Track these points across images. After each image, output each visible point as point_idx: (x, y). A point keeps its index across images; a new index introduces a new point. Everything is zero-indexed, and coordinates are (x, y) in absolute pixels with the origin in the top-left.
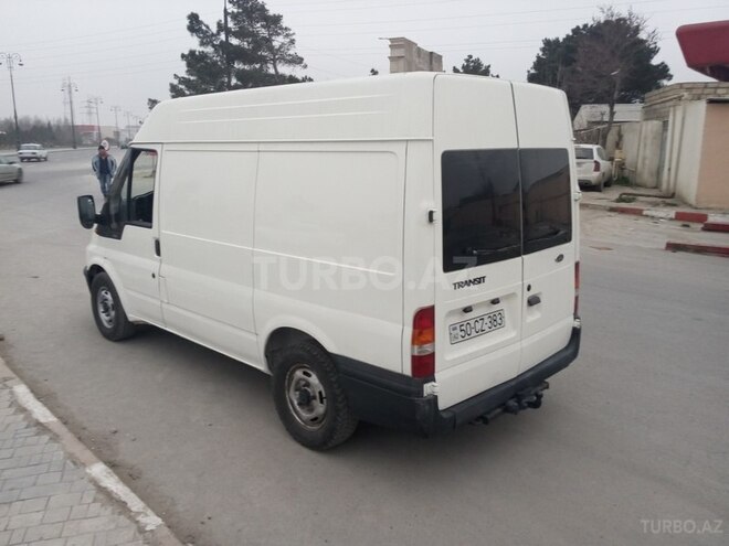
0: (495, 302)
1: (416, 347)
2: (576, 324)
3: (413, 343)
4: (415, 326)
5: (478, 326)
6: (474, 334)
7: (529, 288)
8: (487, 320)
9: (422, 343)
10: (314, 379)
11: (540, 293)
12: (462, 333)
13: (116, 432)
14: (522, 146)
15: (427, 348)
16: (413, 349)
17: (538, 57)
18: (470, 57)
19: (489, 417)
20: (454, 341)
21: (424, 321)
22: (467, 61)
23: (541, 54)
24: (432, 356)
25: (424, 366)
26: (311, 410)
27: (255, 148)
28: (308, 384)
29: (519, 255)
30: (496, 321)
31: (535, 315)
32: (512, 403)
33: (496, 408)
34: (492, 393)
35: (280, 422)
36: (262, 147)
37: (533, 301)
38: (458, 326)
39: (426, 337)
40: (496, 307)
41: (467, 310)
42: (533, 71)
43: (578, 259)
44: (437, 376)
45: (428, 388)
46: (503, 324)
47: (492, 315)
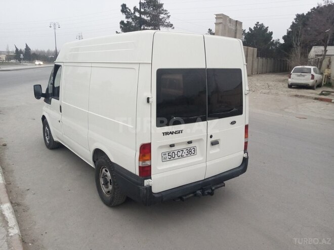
0: (190, 142)
1: (141, 162)
2: (245, 155)
3: (139, 160)
4: (140, 152)
5: (180, 154)
6: (176, 157)
7: (211, 137)
8: (185, 151)
9: (144, 161)
10: (108, 174)
11: (219, 139)
12: (170, 157)
13: (28, 190)
14: (208, 67)
15: (148, 163)
16: (139, 163)
17: (293, 23)
18: (258, 23)
19: (184, 198)
20: (164, 160)
21: (145, 150)
22: (256, 25)
23: (294, 21)
24: (150, 166)
25: (146, 172)
26: (107, 187)
27: (90, 65)
28: (106, 176)
29: (206, 120)
30: (191, 152)
31: (216, 150)
32: (199, 192)
33: (190, 194)
34: (187, 186)
35: (97, 192)
36: (93, 65)
37: (214, 143)
38: (167, 153)
39: (147, 157)
40: (191, 145)
41: (172, 146)
42: (290, 30)
43: (247, 123)
44: (152, 176)
45: (147, 182)
46: (195, 153)
47: (189, 149)
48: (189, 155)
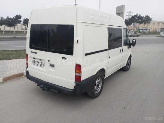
0: (40, 60)
5: (38, 63)
7: (49, 61)
20: (33, 63)
24: (28, 63)
29: (47, 51)
41: (34, 58)
46: (44, 67)
47: (41, 63)
48: (41, 66)
